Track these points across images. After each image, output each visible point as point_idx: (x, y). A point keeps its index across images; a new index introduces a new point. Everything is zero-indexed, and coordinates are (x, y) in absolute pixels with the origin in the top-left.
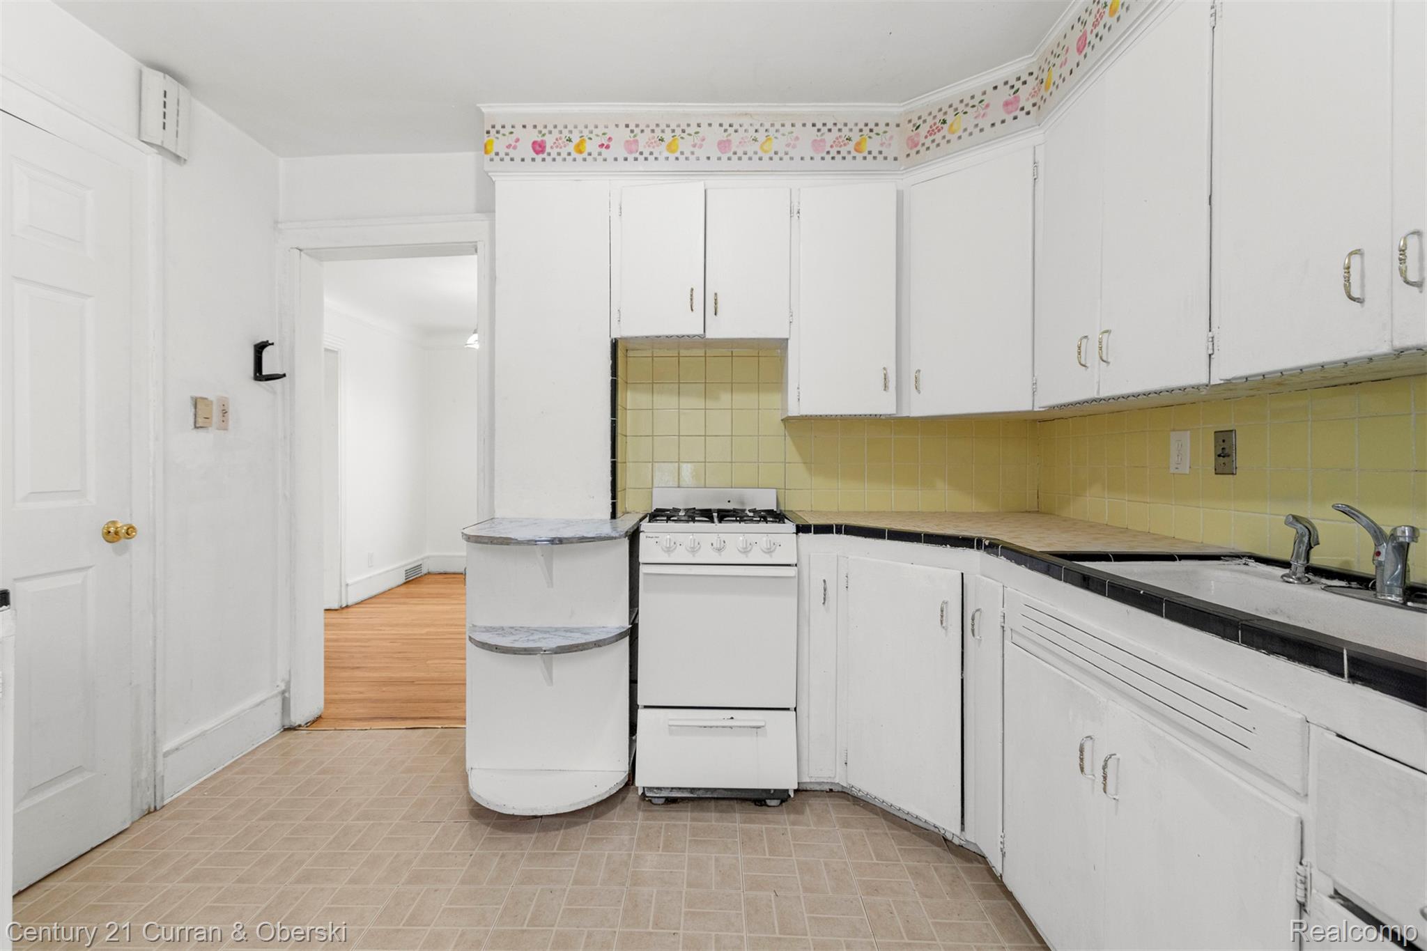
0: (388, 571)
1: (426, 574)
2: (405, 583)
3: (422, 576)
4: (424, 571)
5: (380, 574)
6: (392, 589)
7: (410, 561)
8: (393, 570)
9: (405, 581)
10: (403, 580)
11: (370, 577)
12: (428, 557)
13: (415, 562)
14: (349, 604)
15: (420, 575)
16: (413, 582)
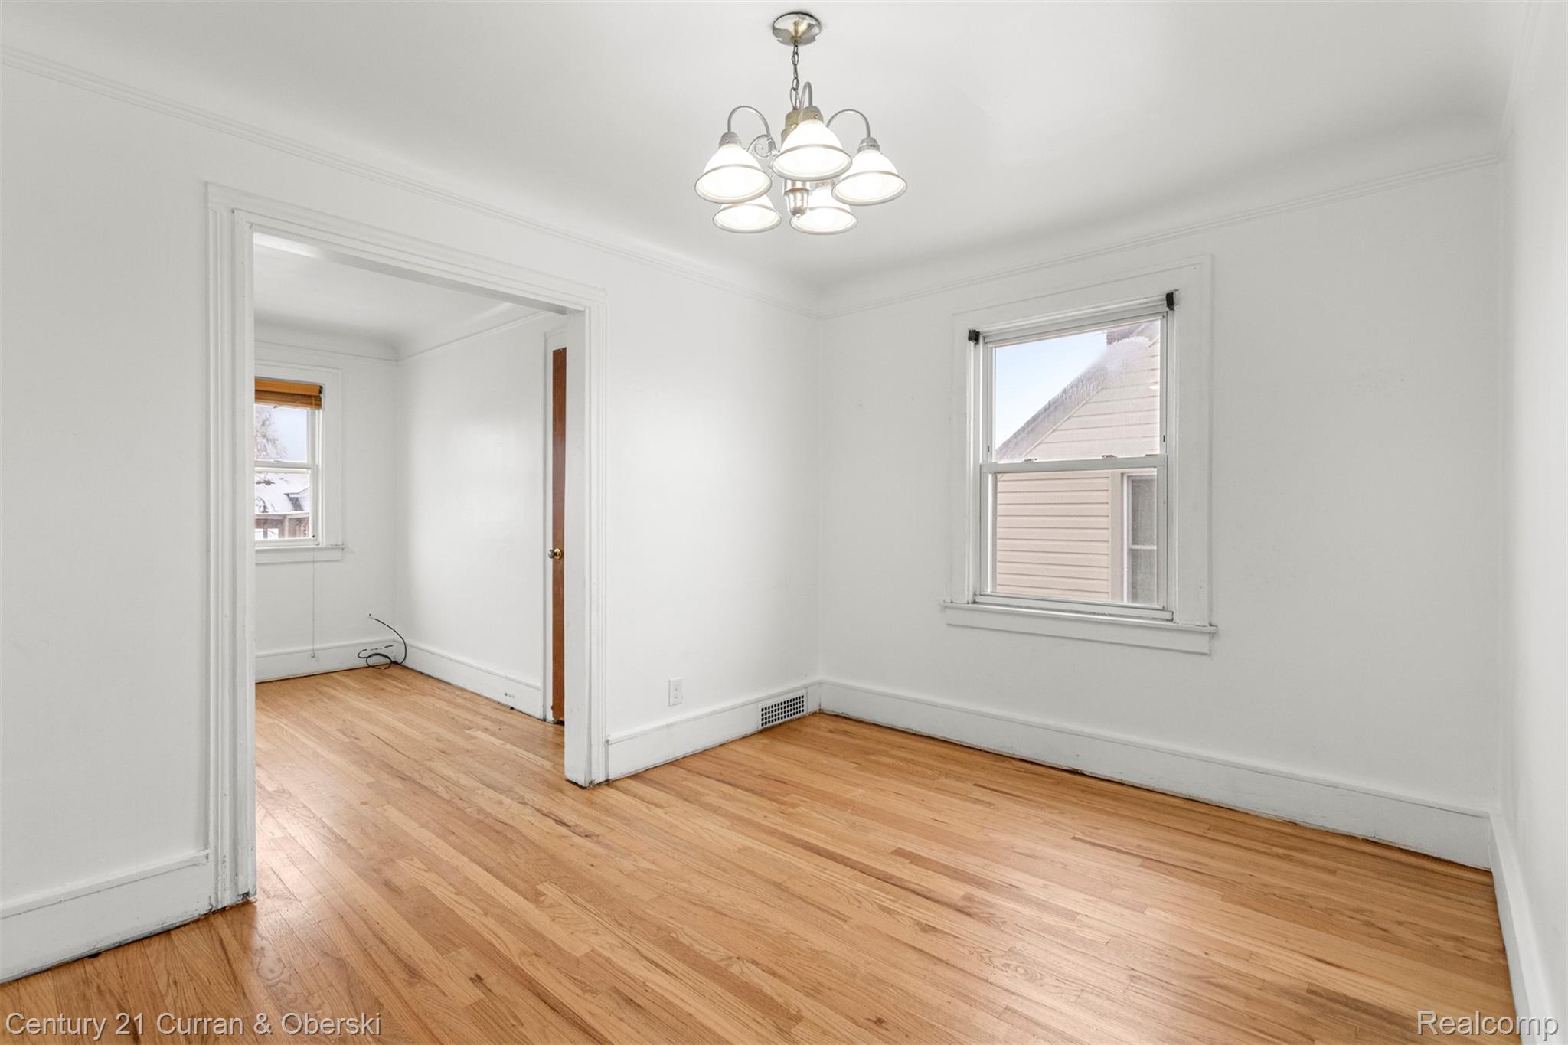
0: (716, 713)
1: (814, 714)
2: (760, 732)
3: (804, 717)
4: (810, 706)
5: (696, 719)
6: (728, 743)
7: (776, 692)
8: (729, 709)
9: (760, 727)
10: (754, 723)
11: (669, 726)
12: (820, 684)
13: (787, 693)
14: (612, 777)
15: (799, 715)
16: (777, 730)
